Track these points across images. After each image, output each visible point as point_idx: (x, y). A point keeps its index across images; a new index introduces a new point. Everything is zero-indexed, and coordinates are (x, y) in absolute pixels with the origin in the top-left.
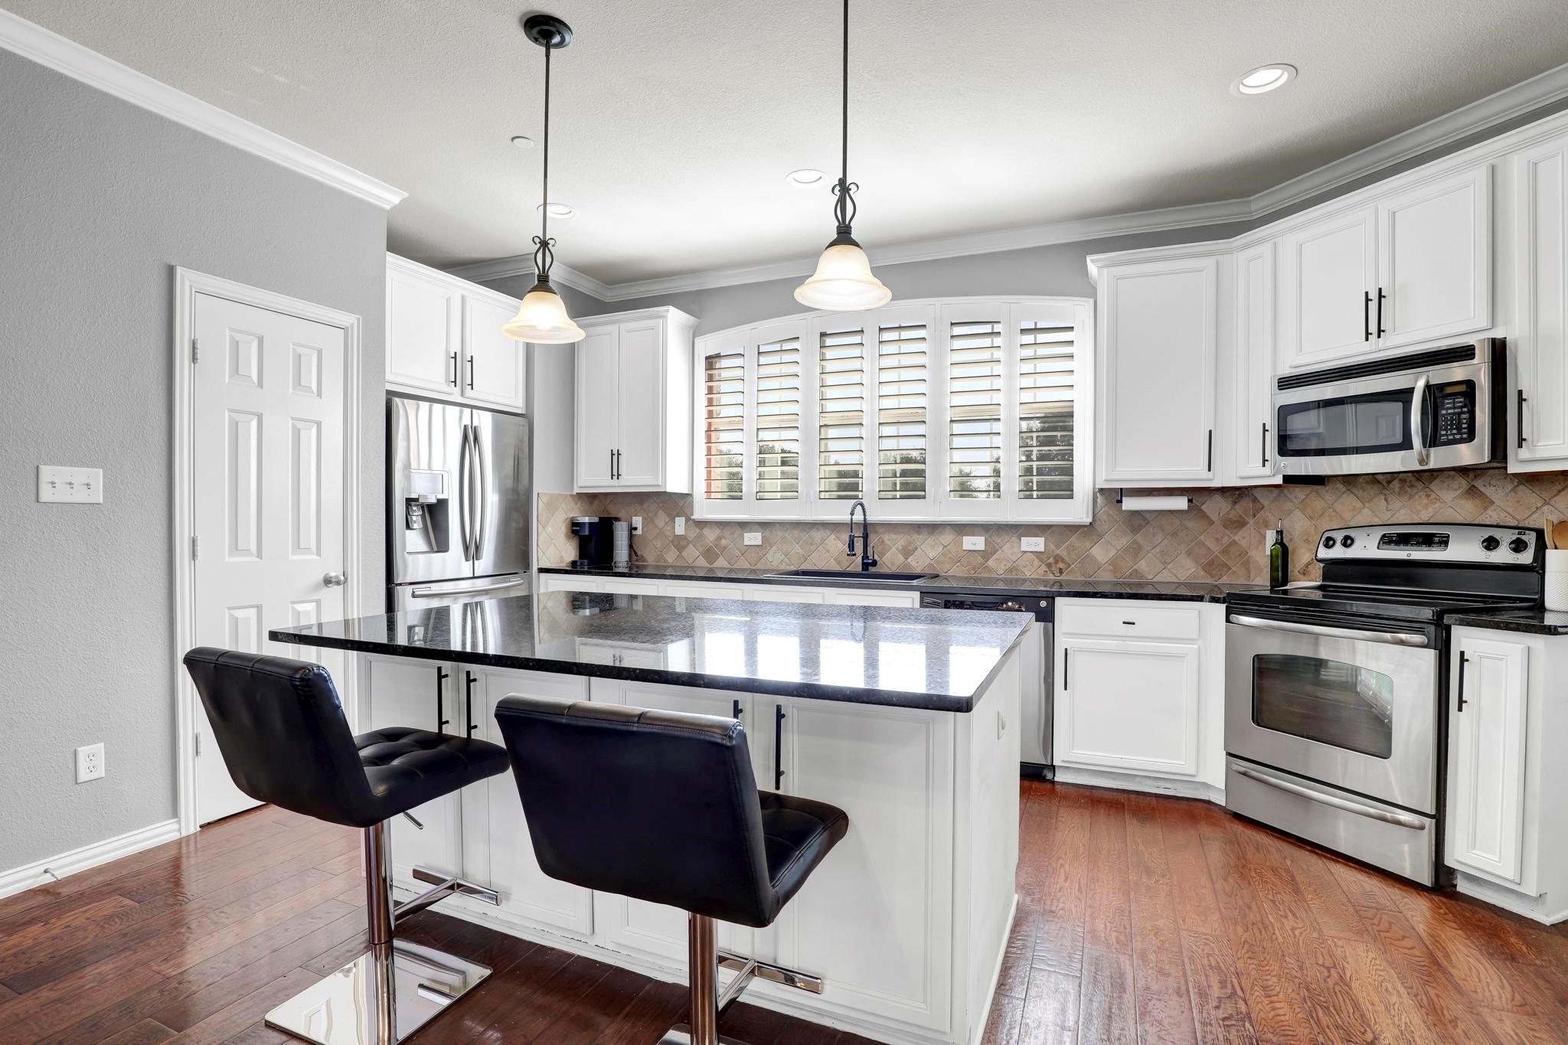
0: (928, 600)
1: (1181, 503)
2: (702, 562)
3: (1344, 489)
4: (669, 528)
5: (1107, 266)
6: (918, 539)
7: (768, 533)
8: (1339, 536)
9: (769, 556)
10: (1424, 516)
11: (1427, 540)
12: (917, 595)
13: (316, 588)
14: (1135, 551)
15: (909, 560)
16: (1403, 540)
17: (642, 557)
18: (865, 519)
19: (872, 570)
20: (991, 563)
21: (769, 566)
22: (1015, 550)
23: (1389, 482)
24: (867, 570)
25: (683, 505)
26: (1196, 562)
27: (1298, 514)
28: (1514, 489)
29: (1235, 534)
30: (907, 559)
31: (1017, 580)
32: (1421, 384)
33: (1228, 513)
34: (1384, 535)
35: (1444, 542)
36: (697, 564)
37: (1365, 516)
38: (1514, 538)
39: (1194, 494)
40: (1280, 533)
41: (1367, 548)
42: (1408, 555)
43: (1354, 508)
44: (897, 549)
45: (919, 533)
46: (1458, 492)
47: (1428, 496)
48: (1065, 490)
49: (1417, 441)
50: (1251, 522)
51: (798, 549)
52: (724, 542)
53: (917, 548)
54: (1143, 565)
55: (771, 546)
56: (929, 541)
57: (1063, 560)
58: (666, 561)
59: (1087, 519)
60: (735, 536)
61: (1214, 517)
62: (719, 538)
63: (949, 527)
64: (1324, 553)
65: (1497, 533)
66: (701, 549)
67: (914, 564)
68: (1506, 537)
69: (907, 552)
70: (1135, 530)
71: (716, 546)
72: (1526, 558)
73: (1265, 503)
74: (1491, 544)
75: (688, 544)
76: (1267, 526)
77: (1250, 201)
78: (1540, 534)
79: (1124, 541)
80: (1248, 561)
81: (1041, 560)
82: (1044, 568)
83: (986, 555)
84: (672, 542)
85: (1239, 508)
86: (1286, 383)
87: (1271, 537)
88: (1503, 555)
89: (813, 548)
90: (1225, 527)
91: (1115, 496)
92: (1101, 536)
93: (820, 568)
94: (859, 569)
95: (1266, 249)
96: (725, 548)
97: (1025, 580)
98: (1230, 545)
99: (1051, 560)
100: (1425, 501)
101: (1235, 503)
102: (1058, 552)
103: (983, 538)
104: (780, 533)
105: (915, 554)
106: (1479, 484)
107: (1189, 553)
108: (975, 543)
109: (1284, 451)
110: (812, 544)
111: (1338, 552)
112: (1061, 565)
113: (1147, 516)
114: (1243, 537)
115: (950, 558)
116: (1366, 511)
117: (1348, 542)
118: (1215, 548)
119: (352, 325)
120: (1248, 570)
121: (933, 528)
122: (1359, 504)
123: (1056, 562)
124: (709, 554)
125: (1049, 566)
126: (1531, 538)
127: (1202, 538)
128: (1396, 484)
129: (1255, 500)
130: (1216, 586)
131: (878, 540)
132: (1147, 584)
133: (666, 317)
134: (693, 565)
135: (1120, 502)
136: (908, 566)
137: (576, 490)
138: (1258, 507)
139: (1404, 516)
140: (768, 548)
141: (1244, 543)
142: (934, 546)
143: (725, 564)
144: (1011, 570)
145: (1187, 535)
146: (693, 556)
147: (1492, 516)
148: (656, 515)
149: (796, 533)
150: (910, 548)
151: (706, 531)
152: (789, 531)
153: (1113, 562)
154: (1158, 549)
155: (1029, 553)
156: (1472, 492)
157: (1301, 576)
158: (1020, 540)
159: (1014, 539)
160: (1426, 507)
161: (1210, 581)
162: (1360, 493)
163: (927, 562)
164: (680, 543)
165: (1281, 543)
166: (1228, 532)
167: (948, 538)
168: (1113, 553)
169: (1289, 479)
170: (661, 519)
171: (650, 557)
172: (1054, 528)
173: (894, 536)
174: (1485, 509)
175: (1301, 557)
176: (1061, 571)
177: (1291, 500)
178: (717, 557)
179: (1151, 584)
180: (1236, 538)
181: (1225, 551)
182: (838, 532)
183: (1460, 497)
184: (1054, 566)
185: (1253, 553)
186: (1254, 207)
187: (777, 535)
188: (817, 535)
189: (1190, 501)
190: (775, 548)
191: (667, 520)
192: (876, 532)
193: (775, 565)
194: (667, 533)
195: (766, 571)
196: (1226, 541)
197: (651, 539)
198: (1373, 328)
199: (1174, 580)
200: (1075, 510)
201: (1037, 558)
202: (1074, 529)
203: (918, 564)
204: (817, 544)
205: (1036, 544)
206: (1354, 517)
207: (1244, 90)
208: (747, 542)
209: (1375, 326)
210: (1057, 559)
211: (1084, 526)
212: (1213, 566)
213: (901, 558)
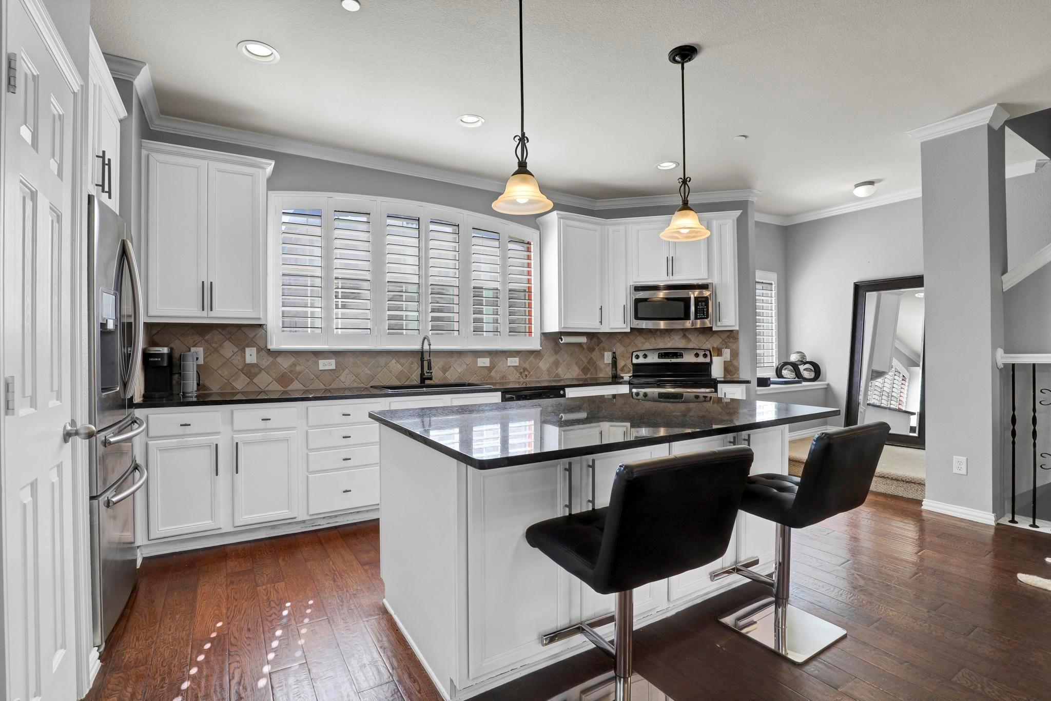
1: (583, 340)
2: (276, 387)
3: (638, 334)
4: (238, 358)
5: (562, 218)
6: (452, 360)
7: (341, 359)
8: (640, 354)
9: (342, 378)
11: (676, 355)
14: (557, 364)
15: (446, 375)
16: (666, 355)
17: (204, 386)
18: (430, 349)
19: (427, 382)
20: (493, 374)
21: (342, 386)
22: (505, 365)
24: (425, 383)
25: (255, 336)
27: (618, 345)
29: (592, 354)
30: (444, 374)
31: (506, 383)
32: (693, 296)
33: (590, 345)
34: (659, 353)
35: (681, 356)
36: (270, 388)
37: (647, 346)
38: (704, 353)
40: (613, 353)
41: (653, 359)
42: (671, 361)
43: (642, 342)
44: (439, 368)
45: (452, 357)
46: (680, 337)
47: (670, 338)
48: (530, 332)
49: (692, 317)
50: (597, 349)
51: (367, 371)
52: (298, 368)
53: (451, 367)
54: (560, 371)
55: (344, 370)
56: (458, 362)
57: (527, 370)
58: (233, 388)
59: (538, 348)
60: (310, 362)
62: (294, 365)
63: (469, 353)
64: (635, 361)
65: (698, 352)
66: (274, 376)
68: (701, 353)
69: (445, 370)
70: (556, 352)
71: (291, 372)
72: (708, 360)
73: (603, 340)
74: (697, 355)
75: (260, 371)
76: (604, 350)
78: (710, 351)
79: (552, 359)
80: (596, 366)
81: (517, 371)
82: (518, 375)
83: (490, 369)
84: (242, 370)
85: (593, 342)
86: (638, 289)
87: (608, 356)
88: (701, 359)
89: (379, 369)
90: (588, 351)
91: (559, 336)
92: (543, 356)
93: (385, 384)
94: (418, 382)
95: (622, 228)
96: (300, 373)
97: (510, 382)
98: (590, 359)
99: (522, 370)
100: (669, 340)
101: (591, 340)
102: (524, 366)
103: (489, 359)
104: (351, 360)
105: (450, 371)
106: (687, 333)
107: (576, 364)
108: (484, 362)
109: (637, 318)
110: (378, 367)
111: (641, 360)
112: (526, 373)
114: (595, 355)
115: (471, 372)
116: (647, 344)
117: (645, 356)
118: (585, 361)
119: (79, 91)
120: (596, 370)
121: (460, 353)
122: (644, 341)
123: (524, 372)
124: (283, 379)
125: (521, 373)
126: (708, 353)
127: (581, 356)
128: (658, 333)
129: (598, 338)
132: (561, 380)
133: (265, 169)
134: (266, 389)
135: (560, 339)
136: (445, 378)
138: (599, 342)
139: (669, 345)
140: (341, 371)
141: (594, 358)
142: (461, 365)
143: (301, 387)
144: (502, 377)
145: (576, 355)
146: (265, 381)
147: (691, 346)
148: (221, 345)
149: (365, 359)
150: (447, 367)
151: (280, 360)
152: (359, 358)
153: (549, 371)
154: (565, 362)
155: (511, 367)
156: (685, 336)
157: (621, 372)
158: (507, 359)
159: (504, 359)
160: (669, 342)
161: (584, 377)
162: (644, 336)
163: (458, 375)
164: (251, 371)
165: (614, 358)
166: (589, 353)
167: (469, 360)
168: (548, 365)
170: (228, 349)
171: (215, 387)
172: (523, 352)
174: (689, 343)
175: (621, 364)
176: (526, 376)
177: (616, 339)
178: (292, 381)
179: (563, 380)
180: (592, 356)
181: (588, 362)
182: (398, 357)
183: (680, 338)
184: (523, 373)
185: (598, 363)
187: (349, 361)
188: (382, 360)
189: (586, 339)
190: (347, 371)
191: (236, 350)
193: (347, 385)
194: (235, 362)
195: (338, 390)
196: (588, 358)
197: (215, 368)
199: (571, 377)
200: (534, 343)
201: (515, 369)
202: (531, 352)
203: (451, 377)
204: (382, 367)
205: (514, 361)
206: (642, 346)
207: (659, 167)
208: (321, 368)
209: (671, 271)
210: (525, 369)
211: (537, 351)
212: (585, 370)
213: (441, 374)
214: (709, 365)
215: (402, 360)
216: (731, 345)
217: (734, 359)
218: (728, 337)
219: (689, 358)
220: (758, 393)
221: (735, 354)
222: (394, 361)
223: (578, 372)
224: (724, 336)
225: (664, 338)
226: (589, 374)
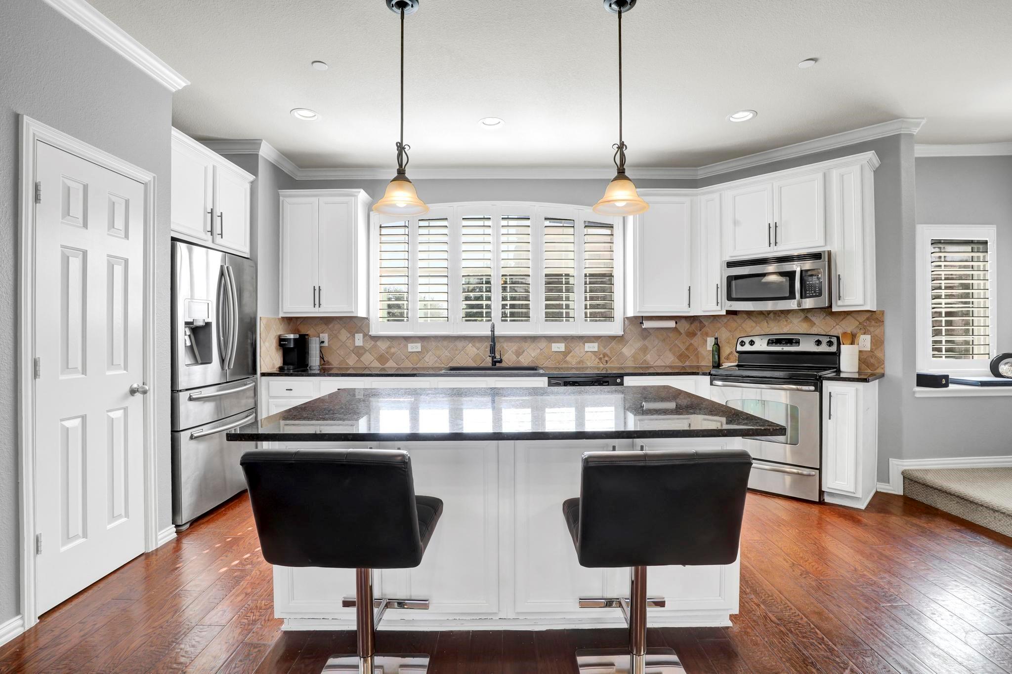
0: (553, 381)
1: (671, 324)
2: (376, 364)
3: (746, 317)
4: (350, 341)
6: (525, 345)
7: (425, 343)
8: (747, 340)
9: (426, 359)
10: (785, 330)
11: (790, 342)
12: (546, 379)
13: (125, 397)
14: (644, 349)
15: (519, 359)
16: (778, 342)
17: (328, 362)
18: (494, 334)
19: (498, 365)
20: (568, 358)
21: (426, 365)
22: (582, 350)
23: (768, 314)
24: (495, 365)
25: (361, 325)
26: (674, 355)
27: (724, 329)
28: (824, 318)
29: (692, 339)
30: (518, 357)
31: (583, 368)
32: (798, 270)
33: (688, 329)
34: (769, 340)
35: (798, 342)
36: (373, 365)
37: (758, 330)
38: (829, 340)
39: (679, 319)
40: (716, 339)
41: (761, 345)
42: (783, 349)
43: (752, 327)
44: (512, 352)
45: (526, 342)
46: (800, 319)
47: (787, 321)
48: (608, 317)
49: (798, 295)
50: (699, 333)
51: (447, 353)
52: (393, 350)
53: (524, 351)
54: (648, 357)
55: (428, 352)
56: (532, 346)
57: (608, 356)
58: (347, 364)
59: (621, 333)
60: (402, 345)
61: (682, 331)
62: (390, 347)
63: (544, 338)
64: (740, 348)
65: (821, 338)
66: (375, 355)
67: (522, 360)
68: (825, 340)
69: (518, 354)
70: (645, 338)
71: (387, 353)
72: (833, 349)
73: (706, 324)
74: (819, 343)
75: (365, 352)
76: (707, 335)
77: (697, 170)
78: (838, 338)
79: (638, 345)
80: (701, 354)
81: (596, 356)
82: (597, 360)
83: (566, 354)
84: (353, 351)
85: (693, 326)
86: (730, 265)
87: (710, 341)
88: (824, 348)
89: (457, 352)
90: (687, 336)
91: (638, 320)
92: (627, 342)
93: (462, 365)
94: (490, 365)
95: (716, 196)
96: (394, 354)
97: (587, 368)
98: (689, 346)
99: (601, 356)
100: (785, 323)
101: (691, 324)
102: (605, 351)
103: (564, 344)
104: (434, 344)
105: (523, 354)
106: (809, 315)
107: (670, 350)
108: (559, 347)
109: (730, 298)
110: (456, 350)
111: (747, 348)
112: (607, 359)
113: (650, 331)
114: (696, 341)
115: (544, 356)
116: (758, 328)
117: (752, 343)
118: (683, 348)
119: (150, 181)
120: (698, 358)
121: (534, 339)
122: (754, 324)
123: (604, 357)
124: (382, 359)
125: (600, 359)
126: (834, 340)
127: (676, 342)
128: (772, 315)
129: (701, 322)
130: (683, 367)
131: (500, 347)
132: (651, 367)
133: (357, 196)
134: (370, 366)
135: (642, 323)
136: (519, 362)
137: (281, 315)
138: (702, 326)
139: (778, 331)
140: (426, 353)
141: (695, 344)
142: (535, 350)
143: (395, 365)
144: (579, 363)
145: (669, 341)
146: (369, 360)
147: (814, 330)
148: (339, 332)
149: (445, 343)
150: (521, 351)
151: (379, 343)
152: (440, 342)
153: (634, 357)
154: (655, 348)
155: (589, 353)
156: (806, 319)
157: (726, 361)
158: (584, 345)
159: (581, 344)
160: (786, 326)
161: (680, 364)
162: (754, 319)
163: (531, 359)
164: (359, 352)
165: (717, 344)
166: (687, 338)
167: (543, 344)
168: (633, 351)
169: (729, 312)
170: (344, 335)
171: (335, 361)
172: (603, 338)
173: (510, 344)
174: (812, 327)
175: (726, 351)
176: (607, 362)
177: (720, 323)
178: (387, 360)
179: (652, 367)
180: (692, 342)
181: (687, 349)
182: (474, 342)
183: (800, 321)
184: (603, 359)
185: (700, 349)
186: (700, 172)
187: (432, 345)
188: (460, 344)
189: (676, 323)
190: (430, 353)
191: (349, 335)
192: (498, 342)
193: (430, 365)
194: (348, 345)
195: (424, 368)
196: (687, 344)
197: (335, 349)
198: (772, 241)
199: (665, 365)
200: (615, 328)
201: (594, 355)
202: (613, 338)
203: (525, 361)
204: (459, 350)
205: (593, 347)
206: (752, 331)
207: (731, 119)
208: (410, 350)
209: (773, 240)
210: (605, 355)
211: (619, 337)
212: (682, 357)
213: (514, 357)
214: (837, 354)
215: (477, 345)
216: (872, 329)
217: (876, 349)
218: (868, 319)
219: (807, 346)
220: (917, 395)
221: (878, 342)
222: (470, 345)
223: (673, 359)
224: (862, 318)
225: (779, 321)
226: (687, 362)
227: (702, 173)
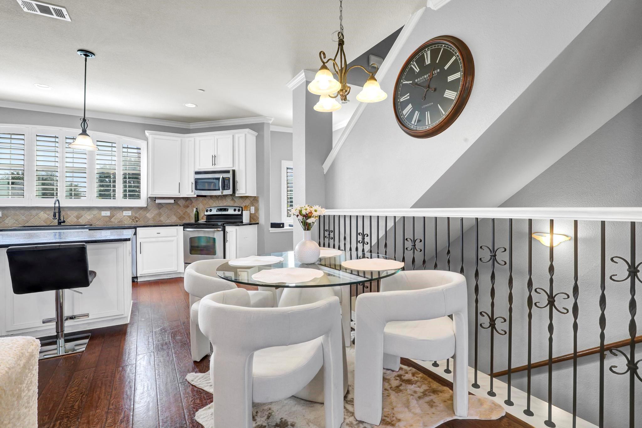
1: (172, 201)
3: (210, 198)
5: (151, 134)
6: (82, 212)
7: (5, 212)
8: (209, 209)
9: (6, 221)
10: (225, 205)
11: (225, 210)
14: (160, 215)
15: (79, 220)
16: (221, 210)
18: (59, 206)
20: (112, 220)
22: (121, 215)
23: (219, 197)
24: (61, 224)
26: (177, 217)
27: (201, 204)
28: (239, 199)
29: (186, 209)
30: (78, 220)
31: (122, 225)
32: (221, 177)
33: (184, 204)
34: (217, 209)
35: (227, 210)
37: (214, 205)
39: (176, 199)
40: (197, 209)
41: (214, 212)
42: (221, 213)
44: (74, 216)
45: (83, 211)
47: (225, 200)
48: (138, 197)
49: (221, 189)
50: (190, 206)
51: (23, 218)
53: (82, 216)
54: (162, 219)
55: (7, 217)
56: (88, 213)
57: (137, 218)
59: (145, 206)
61: (181, 205)
63: (96, 208)
64: (206, 213)
67: (81, 221)
68: (237, 209)
69: (78, 217)
70: (160, 208)
72: (240, 213)
73: (193, 201)
74: (235, 210)
76: (194, 207)
78: (242, 208)
79: (156, 212)
80: (190, 216)
81: (130, 218)
82: (131, 220)
83: (110, 217)
85: (187, 203)
86: (197, 173)
87: (195, 210)
88: (237, 213)
89: (31, 217)
90: (184, 207)
91: (154, 199)
92: (150, 211)
94: (57, 224)
95: (192, 139)
97: (124, 225)
100: (225, 201)
101: (186, 201)
102: (136, 215)
103: (109, 212)
104: (13, 212)
105: (82, 218)
106: (231, 198)
107: (175, 215)
109: (196, 189)
110: (31, 216)
111: (209, 213)
112: (137, 219)
113: (163, 205)
115: (97, 219)
116: (214, 203)
117: (211, 210)
118: (181, 213)
120: (190, 218)
121: (89, 208)
122: (212, 202)
123: (135, 219)
125: (133, 220)
126: (241, 209)
127: (178, 210)
128: (220, 198)
129: (191, 200)
131: (65, 213)
132: (163, 223)
135: (155, 201)
138: (192, 203)
139: (221, 205)
140: (6, 218)
141: (188, 212)
142: (90, 215)
144: (119, 222)
145: (174, 210)
149: (22, 211)
150: (80, 216)
152: (18, 211)
153: (153, 218)
154: (166, 214)
155: (126, 216)
157: (202, 219)
158: (123, 212)
159: (121, 212)
160: (224, 203)
161: (180, 222)
162: (213, 199)
163: (87, 220)
165: (197, 211)
166: (184, 209)
167: (95, 212)
168: (153, 215)
169: (198, 196)
172: (134, 208)
173: (72, 212)
174: (235, 203)
175: (201, 215)
176: (137, 221)
177: (199, 201)
180: (187, 210)
181: (184, 214)
182: (45, 211)
183: (231, 200)
185: (191, 214)
187: (11, 212)
188: (34, 212)
189: (175, 201)
190: (10, 218)
192: (64, 210)
196: (184, 211)
198: (214, 163)
199: (171, 222)
200: (141, 202)
201: (129, 217)
202: (141, 208)
203: (82, 221)
204: (34, 216)
205: (129, 213)
206: (212, 204)
207: (186, 105)
210: (136, 218)
211: (144, 208)
212: (181, 218)
213: (76, 219)
214: (241, 215)
215: (48, 212)
216: (255, 204)
217: (256, 213)
218: (253, 200)
219: (231, 212)
220: (270, 232)
221: (257, 210)
222: (42, 213)
223: (176, 219)
224: (252, 199)
225: (223, 200)
226: (184, 221)
227: (192, 126)
